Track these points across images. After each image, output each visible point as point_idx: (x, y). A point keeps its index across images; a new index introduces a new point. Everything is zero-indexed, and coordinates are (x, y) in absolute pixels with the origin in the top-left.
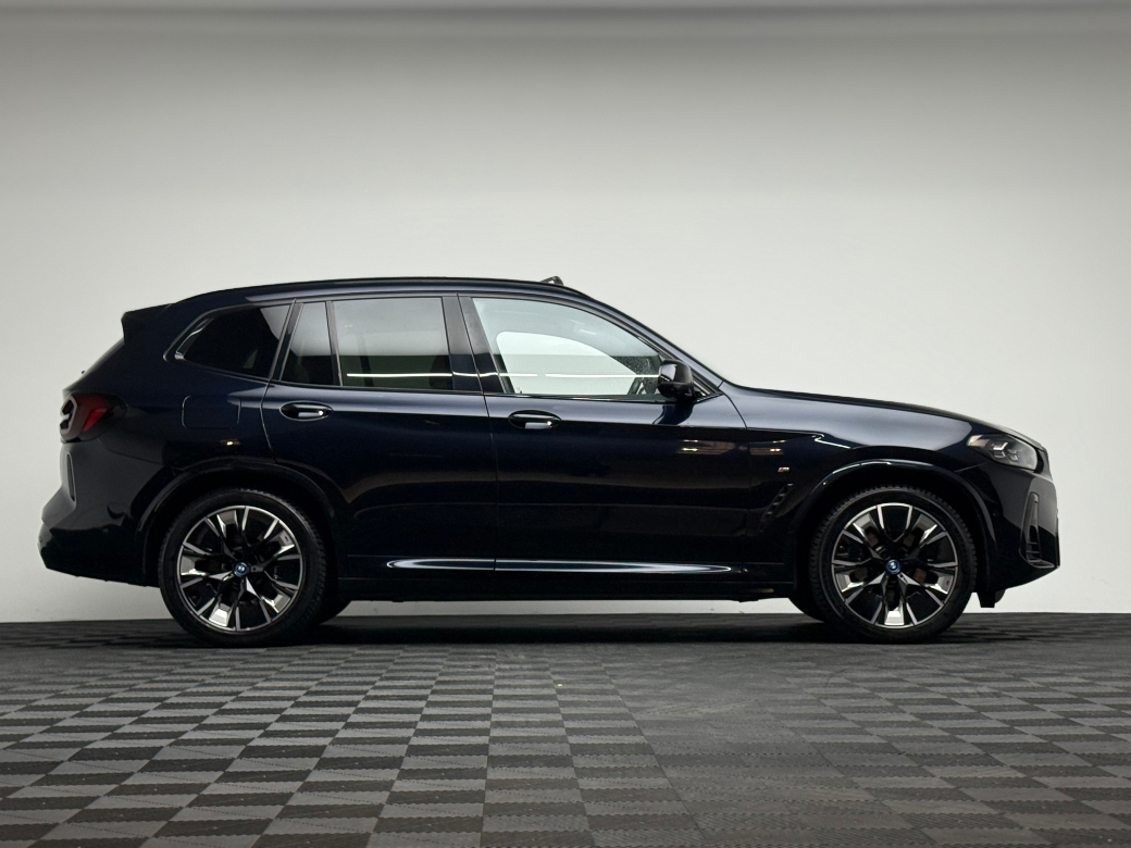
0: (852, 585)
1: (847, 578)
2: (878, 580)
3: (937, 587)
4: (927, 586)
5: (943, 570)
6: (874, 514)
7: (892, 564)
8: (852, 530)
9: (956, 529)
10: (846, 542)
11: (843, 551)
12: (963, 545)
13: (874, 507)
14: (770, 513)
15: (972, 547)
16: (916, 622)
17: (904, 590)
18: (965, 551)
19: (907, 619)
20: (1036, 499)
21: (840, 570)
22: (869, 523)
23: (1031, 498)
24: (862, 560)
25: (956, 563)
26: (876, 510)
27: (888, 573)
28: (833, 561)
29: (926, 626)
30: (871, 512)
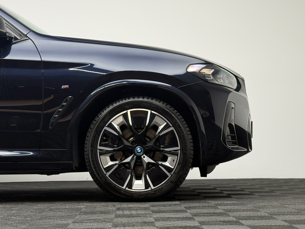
0: (111, 163)
1: (108, 158)
2: (128, 160)
3: (167, 164)
4: (160, 163)
5: (170, 153)
6: (125, 116)
7: (139, 149)
8: (111, 126)
9: (179, 126)
10: (107, 134)
11: (105, 141)
12: (183, 136)
13: (126, 111)
14: (56, 116)
15: (190, 137)
16: (153, 188)
17: (145, 166)
18: (184, 140)
19: (147, 185)
20: (233, 106)
21: (103, 153)
22: (122, 122)
23: (229, 105)
24: (118, 146)
25: (179, 148)
26: (127, 113)
27: (135, 155)
28: (99, 147)
29: (159, 189)
30: (123, 115)
